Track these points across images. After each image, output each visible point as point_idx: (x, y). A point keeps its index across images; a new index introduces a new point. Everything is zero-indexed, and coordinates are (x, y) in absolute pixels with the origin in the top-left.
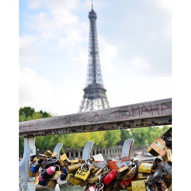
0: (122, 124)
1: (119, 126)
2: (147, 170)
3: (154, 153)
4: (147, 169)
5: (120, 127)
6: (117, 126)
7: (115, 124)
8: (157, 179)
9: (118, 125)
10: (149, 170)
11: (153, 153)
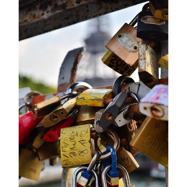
0: (50, 5)
1: (45, 12)
2: (94, 100)
3: (117, 65)
4: (94, 98)
5: (48, 12)
6: (41, 12)
7: (38, 10)
8: (111, 115)
9: (44, 10)
10: (99, 100)
11: (115, 64)
